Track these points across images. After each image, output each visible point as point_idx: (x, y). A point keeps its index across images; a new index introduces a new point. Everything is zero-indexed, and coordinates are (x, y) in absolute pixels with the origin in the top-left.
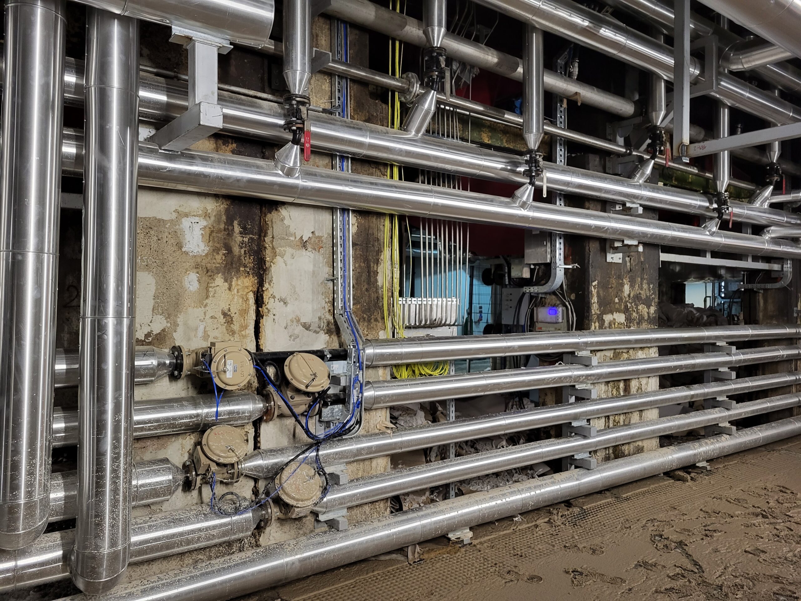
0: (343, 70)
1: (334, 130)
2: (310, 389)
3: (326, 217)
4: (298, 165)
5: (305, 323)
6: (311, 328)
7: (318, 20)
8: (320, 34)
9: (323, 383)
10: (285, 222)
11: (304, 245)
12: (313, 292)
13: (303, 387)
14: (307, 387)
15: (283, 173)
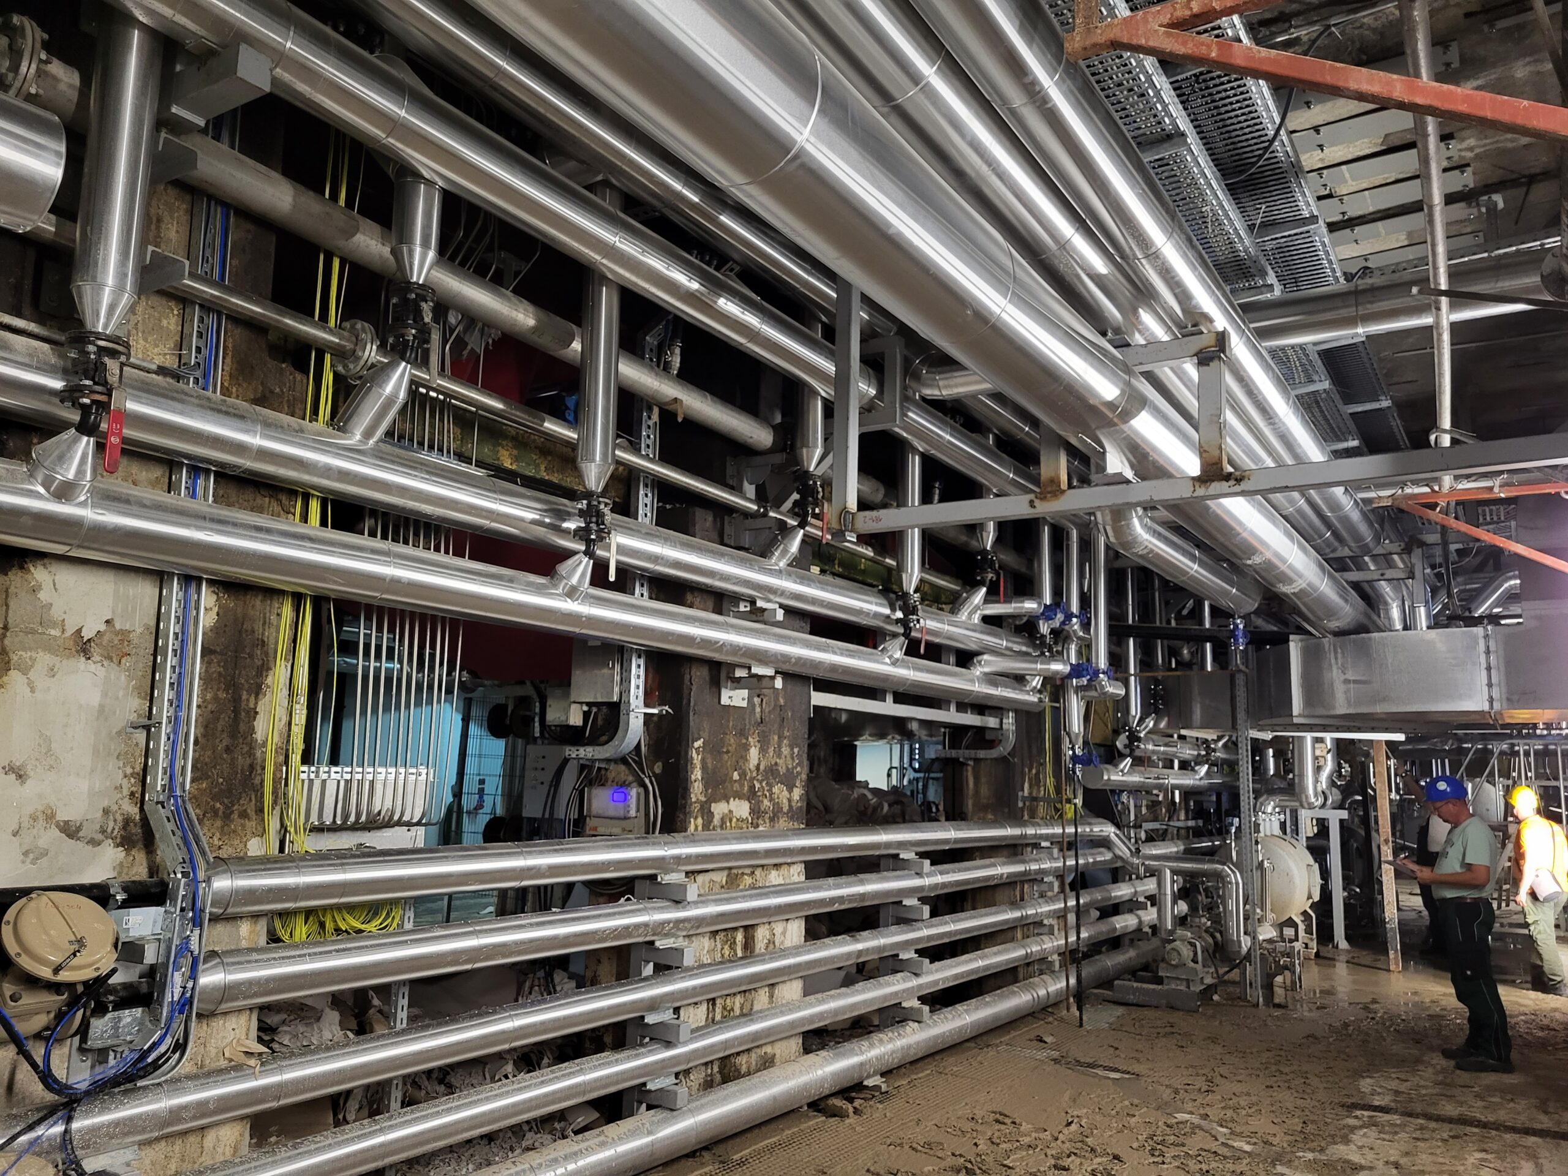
0: (212, 295)
1: (181, 413)
2: (65, 976)
3: (145, 592)
4: (88, 478)
5: (67, 822)
6: (81, 834)
7: (165, 190)
8: (166, 218)
9: (100, 960)
10: (43, 595)
11: (83, 647)
12: (96, 752)
13: (46, 973)
14: (57, 970)
15: (48, 490)
